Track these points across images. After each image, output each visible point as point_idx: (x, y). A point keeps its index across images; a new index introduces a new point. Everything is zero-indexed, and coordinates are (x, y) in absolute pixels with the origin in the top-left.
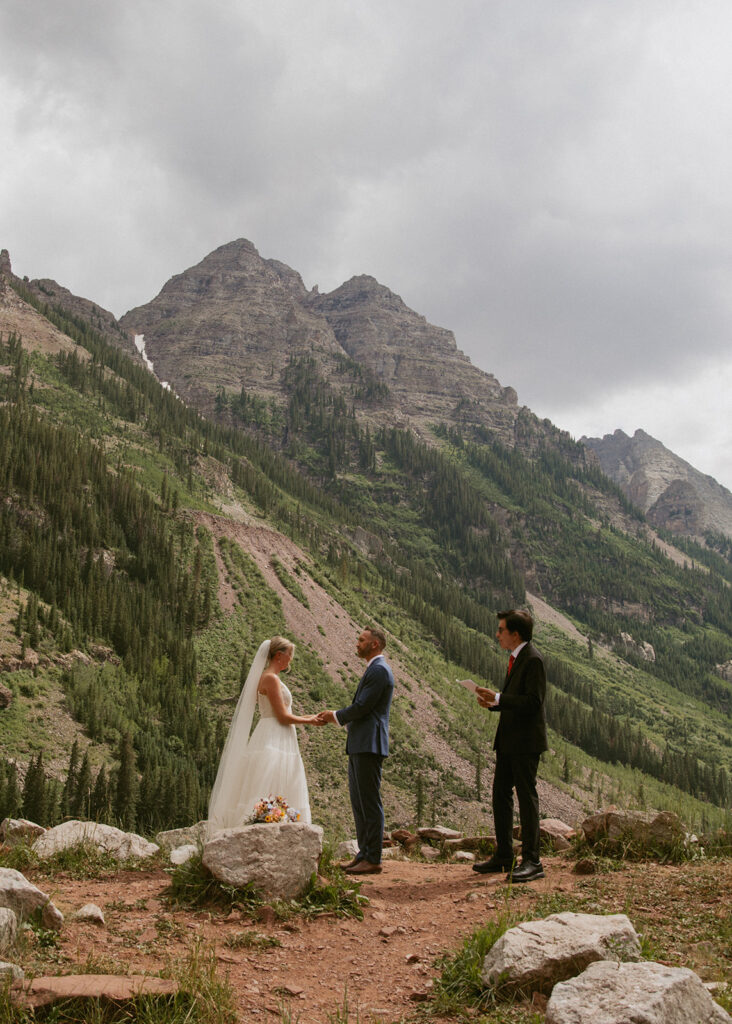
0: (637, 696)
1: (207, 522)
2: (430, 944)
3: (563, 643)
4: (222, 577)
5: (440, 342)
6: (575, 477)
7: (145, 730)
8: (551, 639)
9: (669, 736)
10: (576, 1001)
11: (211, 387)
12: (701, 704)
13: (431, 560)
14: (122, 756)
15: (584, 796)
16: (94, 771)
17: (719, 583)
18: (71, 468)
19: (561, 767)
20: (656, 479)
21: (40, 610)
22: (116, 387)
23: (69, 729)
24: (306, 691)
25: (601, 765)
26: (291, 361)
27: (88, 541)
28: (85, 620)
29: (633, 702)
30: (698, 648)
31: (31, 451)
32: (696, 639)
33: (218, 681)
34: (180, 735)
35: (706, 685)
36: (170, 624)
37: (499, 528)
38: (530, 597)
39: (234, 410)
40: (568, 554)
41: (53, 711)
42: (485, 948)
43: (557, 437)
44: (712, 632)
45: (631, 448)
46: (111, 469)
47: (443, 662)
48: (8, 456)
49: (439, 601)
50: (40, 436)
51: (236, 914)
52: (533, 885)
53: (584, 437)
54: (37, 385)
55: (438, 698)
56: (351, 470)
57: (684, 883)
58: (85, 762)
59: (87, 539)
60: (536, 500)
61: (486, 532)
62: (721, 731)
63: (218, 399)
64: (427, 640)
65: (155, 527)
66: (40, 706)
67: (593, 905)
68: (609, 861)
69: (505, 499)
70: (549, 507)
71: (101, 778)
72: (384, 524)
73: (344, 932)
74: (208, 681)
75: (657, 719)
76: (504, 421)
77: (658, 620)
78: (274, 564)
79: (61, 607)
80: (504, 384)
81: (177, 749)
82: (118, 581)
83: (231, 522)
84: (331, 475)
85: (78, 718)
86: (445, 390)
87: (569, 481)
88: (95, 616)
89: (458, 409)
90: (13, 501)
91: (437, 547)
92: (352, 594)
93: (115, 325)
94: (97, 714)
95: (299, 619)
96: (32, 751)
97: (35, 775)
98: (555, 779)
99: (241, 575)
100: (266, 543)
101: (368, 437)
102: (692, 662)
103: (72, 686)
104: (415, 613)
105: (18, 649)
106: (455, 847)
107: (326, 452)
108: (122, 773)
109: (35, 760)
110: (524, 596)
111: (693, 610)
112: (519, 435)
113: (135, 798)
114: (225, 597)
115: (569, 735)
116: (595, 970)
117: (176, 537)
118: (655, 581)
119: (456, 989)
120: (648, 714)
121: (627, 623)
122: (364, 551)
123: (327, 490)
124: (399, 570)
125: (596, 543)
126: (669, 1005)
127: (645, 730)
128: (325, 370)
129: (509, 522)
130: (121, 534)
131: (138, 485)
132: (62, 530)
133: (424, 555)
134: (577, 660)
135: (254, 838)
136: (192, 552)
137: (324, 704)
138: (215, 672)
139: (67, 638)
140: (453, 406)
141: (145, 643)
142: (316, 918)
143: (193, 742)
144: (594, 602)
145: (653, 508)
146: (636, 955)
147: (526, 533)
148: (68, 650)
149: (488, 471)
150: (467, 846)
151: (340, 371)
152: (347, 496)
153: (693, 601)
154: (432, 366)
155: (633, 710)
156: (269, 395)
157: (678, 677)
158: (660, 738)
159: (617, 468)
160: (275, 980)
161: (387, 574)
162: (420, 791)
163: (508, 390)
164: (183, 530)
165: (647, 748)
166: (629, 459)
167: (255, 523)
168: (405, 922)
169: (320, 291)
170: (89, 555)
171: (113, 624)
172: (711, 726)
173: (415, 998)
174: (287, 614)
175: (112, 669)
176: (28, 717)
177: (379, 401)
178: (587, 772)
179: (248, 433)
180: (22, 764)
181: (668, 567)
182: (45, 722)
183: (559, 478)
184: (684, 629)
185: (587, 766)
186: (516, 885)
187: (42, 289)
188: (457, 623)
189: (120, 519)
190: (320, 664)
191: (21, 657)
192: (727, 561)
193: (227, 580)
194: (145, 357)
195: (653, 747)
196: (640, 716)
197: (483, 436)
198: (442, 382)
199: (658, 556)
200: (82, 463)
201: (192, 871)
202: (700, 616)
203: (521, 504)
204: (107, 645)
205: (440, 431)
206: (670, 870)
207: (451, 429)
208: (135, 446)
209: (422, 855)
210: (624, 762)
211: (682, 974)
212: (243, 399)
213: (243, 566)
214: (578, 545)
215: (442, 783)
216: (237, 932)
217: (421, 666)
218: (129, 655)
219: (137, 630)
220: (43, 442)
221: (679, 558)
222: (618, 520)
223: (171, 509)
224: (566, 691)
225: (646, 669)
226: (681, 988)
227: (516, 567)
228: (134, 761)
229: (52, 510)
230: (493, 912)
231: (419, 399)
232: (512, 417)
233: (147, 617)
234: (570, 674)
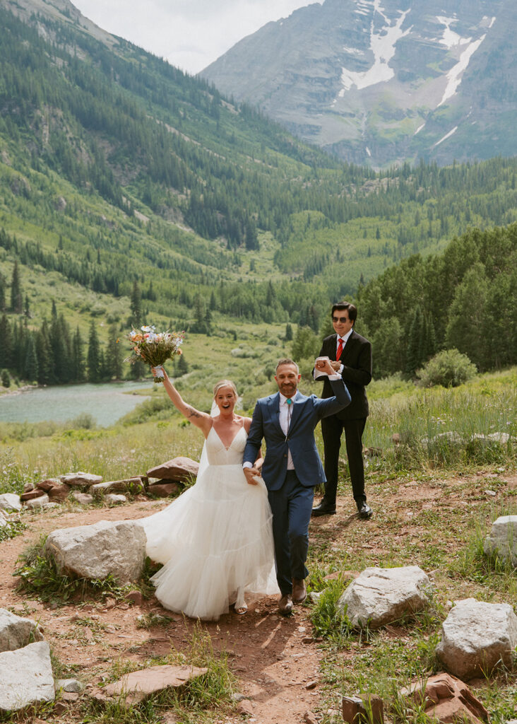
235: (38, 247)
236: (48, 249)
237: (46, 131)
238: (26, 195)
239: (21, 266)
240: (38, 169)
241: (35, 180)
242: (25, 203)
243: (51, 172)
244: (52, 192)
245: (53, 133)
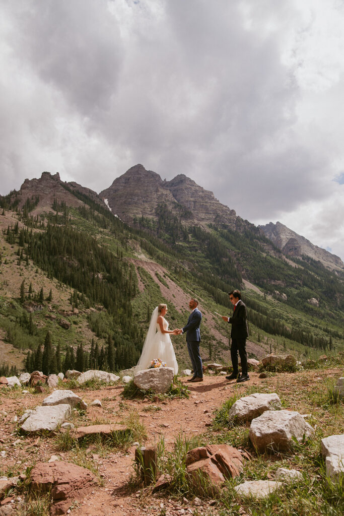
0: (281, 312)
1: (133, 261)
2: (211, 406)
3: (256, 295)
4: (139, 280)
5: (209, 196)
6: (257, 239)
7: (116, 333)
8: (251, 294)
9: (293, 324)
10: (259, 425)
11: (132, 216)
12: (303, 313)
13: (210, 270)
14: (109, 343)
15: (266, 346)
16: (100, 348)
17: (307, 272)
18: (85, 246)
19: (257, 337)
20: (284, 238)
21: (78, 295)
22: (99, 217)
23: (90, 335)
24: (170, 317)
25: (270, 336)
26: (158, 205)
27: (93, 270)
28: (94, 297)
29: (280, 314)
30: (301, 295)
31: (71, 241)
32: (301, 292)
33: (140, 315)
34: (128, 334)
35: (305, 307)
36: (123, 297)
37: (232, 258)
38: (243, 280)
39: (140, 223)
40: (256, 265)
41: (84, 329)
42: (229, 407)
43: (250, 226)
44: (306, 289)
45: (275, 228)
46: (99, 245)
47: (215, 304)
48: (64, 243)
49: (213, 283)
50: (74, 235)
51: (146, 400)
52: (246, 383)
53: (259, 225)
54: (72, 218)
55: (214, 316)
56: (181, 241)
57: (296, 379)
58: (97, 345)
59: (92, 270)
60: (244, 248)
61: (228, 259)
62: (311, 322)
63: (134, 220)
64: (209, 297)
65: (115, 264)
66: (80, 327)
67: (266, 389)
68: (271, 373)
69: (233, 248)
70: (249, 249)
71: (102, 350)
72: (193, 259)
73: (183, 403)
74: (137, 315)
75: (289, 319)
76: (232, 221)
77: (288, 286)
78: (157, 274)
79: (85, 293)
80: (231, 209)
81: (127, 339)
82: (104, 283)
83: (141, 261)
84: (174, 243)
85: (93, 330)
86: (211, 212)
87: (255, 240)
88: (97, 296)
89: (216, 218)
90: (66, 258)
91: (211, 265)
92: (183, 283)
93: (97, 196)
94: (100, 329)
95: (166, 293)
96: (78, 343)
97: (80, 351)
98: (256, 341)
99: (145, 279)
100: (153, 267)
101: (186, 230)
102: (299, 299)
103: (91, 320)
104: (205, 288)
105: (71, 309)
106: (220, 370)
107: (172, 235)
108: (109, 348)
109: (80, 346)
110: (242, 280)
111: (299, 282)
112: (237, 226)
113: (114, 356)
114: (141, 286)
115: (259, 326)
116: (266, 414)
117: (123, 267)
118: (286, 273)
119: (220, 422)
120: (286, 318)
121: (277, 287)
122: (187, 268)
123: (173, 248)
124: (199, 274)
125: (265, 261)
126: (291, 425)
127: (285, 323)
128: (170, 208)
129: (235, 255)
130: (104, 267)
131: (109, 250)
132: (83, 267)
133: (207, 268)
134: (260, 301)
135: (151, 373)
136: (129, 272)
137: (176, 320)
138: (139, 312)
139: (88, 304)
140: (214, 217)
141: (115, 304)
142: (173, 399)
143: (133, 336)
144: (265, 281)
145: (284, 248)
146: (280, 407)
147: (241, 259)
148: (88, 308)
149: (227, 239)
150: (224, 370)
151: (175, 208)
152: (180, 250)
153: (299, 279)
154: (206, 204)
155: (280, 316)
156: (152, 217)
157: (295, 304)
158: (290, 325)
159: (271, 235)
160: (160, 422)
161: (195, 275)
162: (210, 348)
163: (233, 211)
164: (125, 265)
165: (286, 329)
166: (275, 232)
167: (149, 261)
168: (203, 399)
169: (167, 181)
170: (94, 275)
171: (103, 298)
172: (307, 320)
173: (207, 425)
174: (162, 291)
175: (104, 313)
176: (76, 332)
177: (189, 217)
178: (266, 338)
179: (145, 230)
180: (75, 348)
181: (290, 267)
182: (82, 333)
183: (251, 239)
184: (296, 288)
185: (266, 336)
186: (240, 383)
187: (72, 185)
188: (219, 291)
189: (103, 262)
190: (174, 307)
191: (73, 311)
192: (309, 265)
193: (141, 281)
194: (108, 206)
195: (288, 329)
196: (283, 318)
197: (225, 227)
198: (210, 209)
199: (286, 264)
200: (89, 244)
201: (131, 385)
202: (301, 283)
203: (239, 249)
204: (102, 305)
205: (210, 226)
206: (292, 375)
207: (214, 225)
208: (107, 237)
209: (209, 374)
210: (278, 334)
211: (295, 414)
212: (143, 219)
213: (146, 276)
214: (259, 262)
215: (217, 345)
216: (146, 406)
217: (208, 306)
218: (109, 308)
219: (112, 300)
220: (75, 237)
221: (293, 265)
222: (272, 253)
223: (120, 258)
224: (257, 311)
225: (284, 302)
226: (294, 419)
227: (238, 271)
228: (113, 344)
229: (80, 261)
230: (232, 393)
231: (202, 215)
232: (234, 220)
233: (115, 295)
234: (259, 306)
235: (337, 332)
236: (340, 333)
237: (338, 300)
238: (333, 318)
239: (332, 338)
240: (337, 311)
241: (336, 314)
242: (333, 320)
243: (341, 311)
244: (341, 317)
245: (341, 300)
